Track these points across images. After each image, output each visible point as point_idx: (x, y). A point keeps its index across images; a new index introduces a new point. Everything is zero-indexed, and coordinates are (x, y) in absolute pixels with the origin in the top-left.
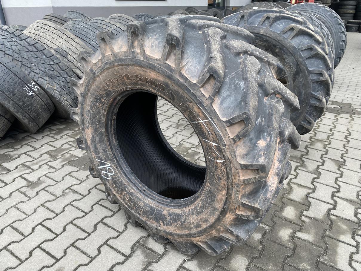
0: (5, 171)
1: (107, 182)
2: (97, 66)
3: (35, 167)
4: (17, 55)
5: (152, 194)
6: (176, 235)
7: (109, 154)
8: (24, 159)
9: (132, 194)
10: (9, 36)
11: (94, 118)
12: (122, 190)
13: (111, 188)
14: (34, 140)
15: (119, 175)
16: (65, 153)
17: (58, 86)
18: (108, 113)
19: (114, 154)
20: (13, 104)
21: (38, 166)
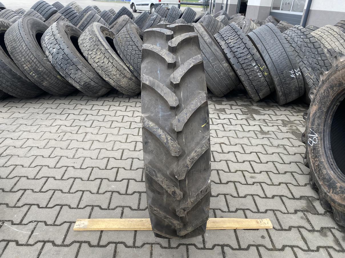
0: (253, 118)
1: (309, 147)
2: (342, 64)
3: (270, 124)
4: (298, 48)
5: (336, 170)
6: (337, 203)
7: (320, 129)
8: (266, 117)
9: (321, 163)
10: (299, 34)
11: (323, 99)
12: (316, 157)
13: (309, 152)
14: (278, 109)
15: (320, 145)
16: (293, 126)
17: (315, 77)
18: (334, 98)
19: (324, 130)
20: (278, 79)
21: (272, 125)
